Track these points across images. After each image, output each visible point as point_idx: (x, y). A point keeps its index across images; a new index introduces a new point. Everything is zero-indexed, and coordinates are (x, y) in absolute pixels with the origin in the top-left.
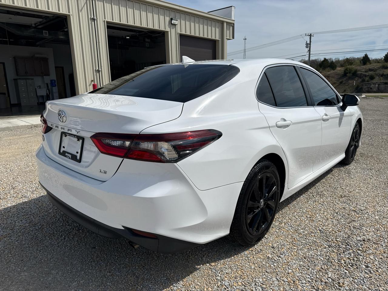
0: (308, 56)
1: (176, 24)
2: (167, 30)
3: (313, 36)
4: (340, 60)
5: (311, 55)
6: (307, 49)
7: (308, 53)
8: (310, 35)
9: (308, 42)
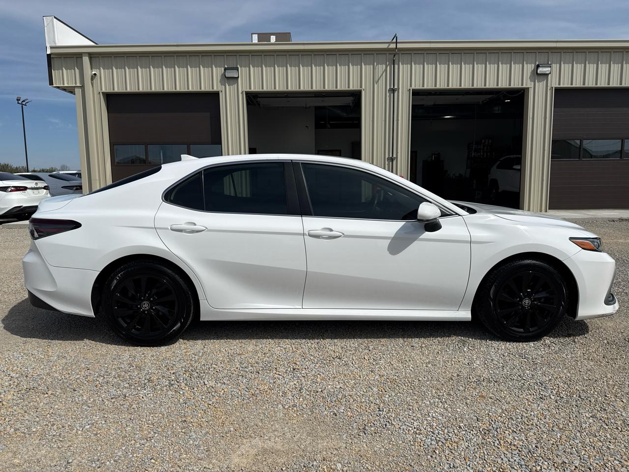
1: (548, 72)
2: (526, 87)
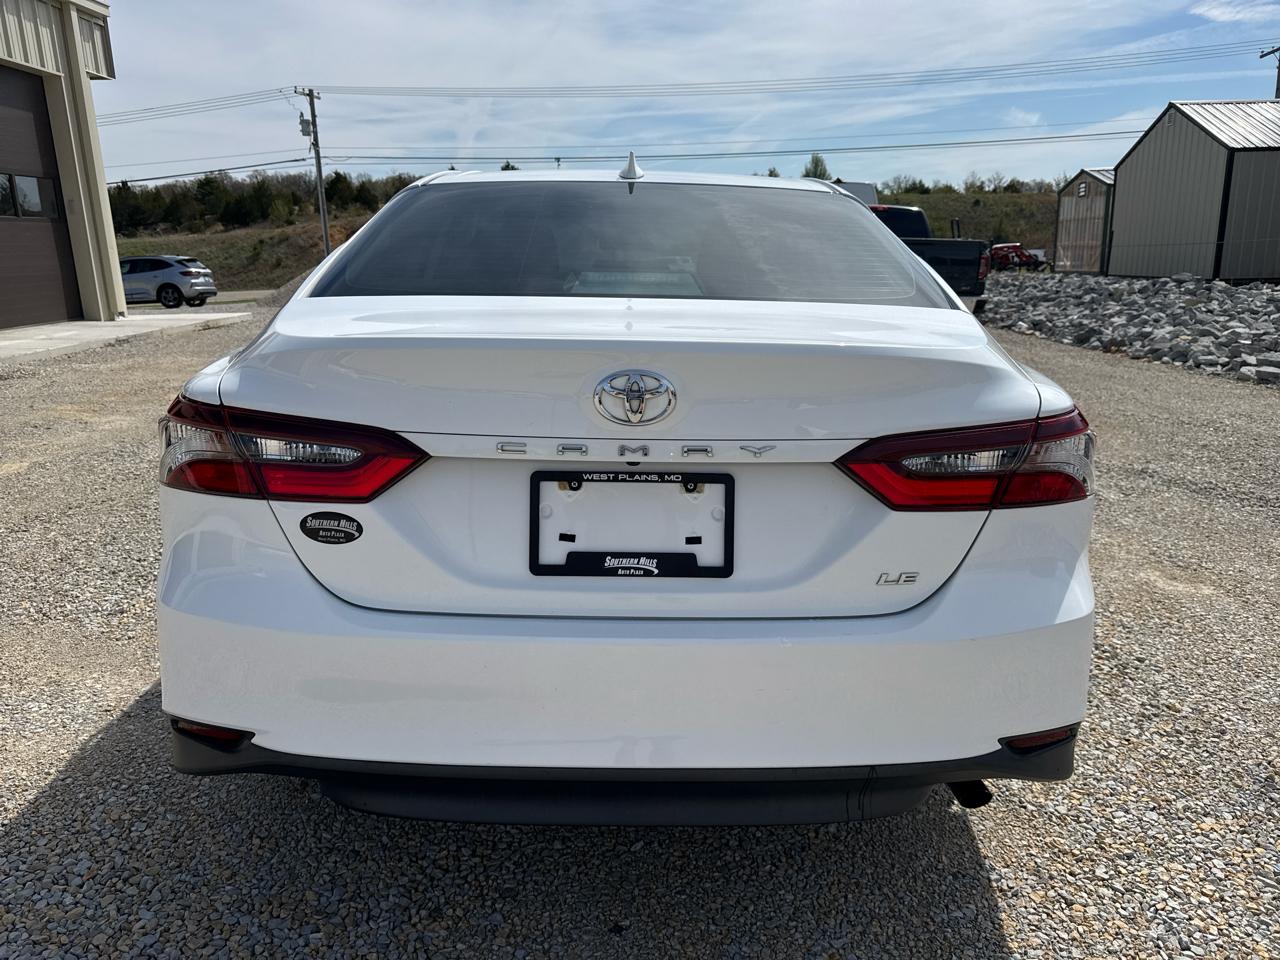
0: (314, 161)
3: (319, 98)
4: (374, 180)
5: (323, 161)
6: (308, 140)
7: (313, 151)
8: (311, 94)
9: (308, 116)
